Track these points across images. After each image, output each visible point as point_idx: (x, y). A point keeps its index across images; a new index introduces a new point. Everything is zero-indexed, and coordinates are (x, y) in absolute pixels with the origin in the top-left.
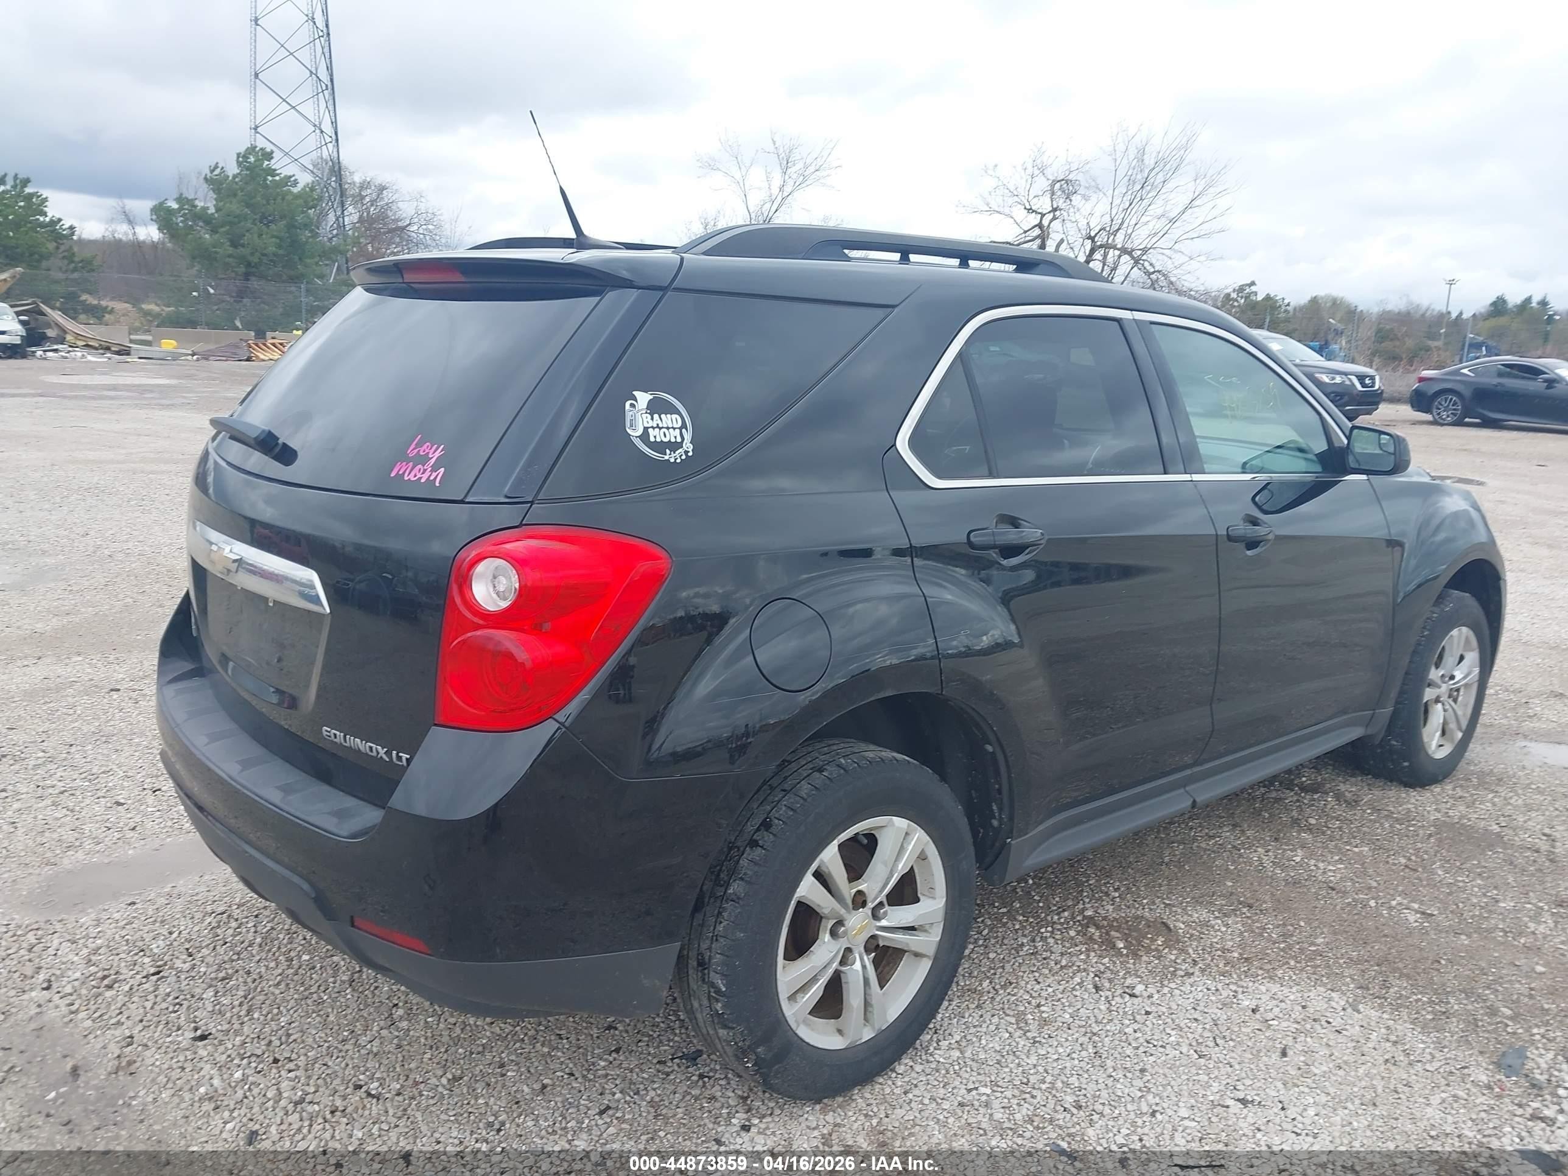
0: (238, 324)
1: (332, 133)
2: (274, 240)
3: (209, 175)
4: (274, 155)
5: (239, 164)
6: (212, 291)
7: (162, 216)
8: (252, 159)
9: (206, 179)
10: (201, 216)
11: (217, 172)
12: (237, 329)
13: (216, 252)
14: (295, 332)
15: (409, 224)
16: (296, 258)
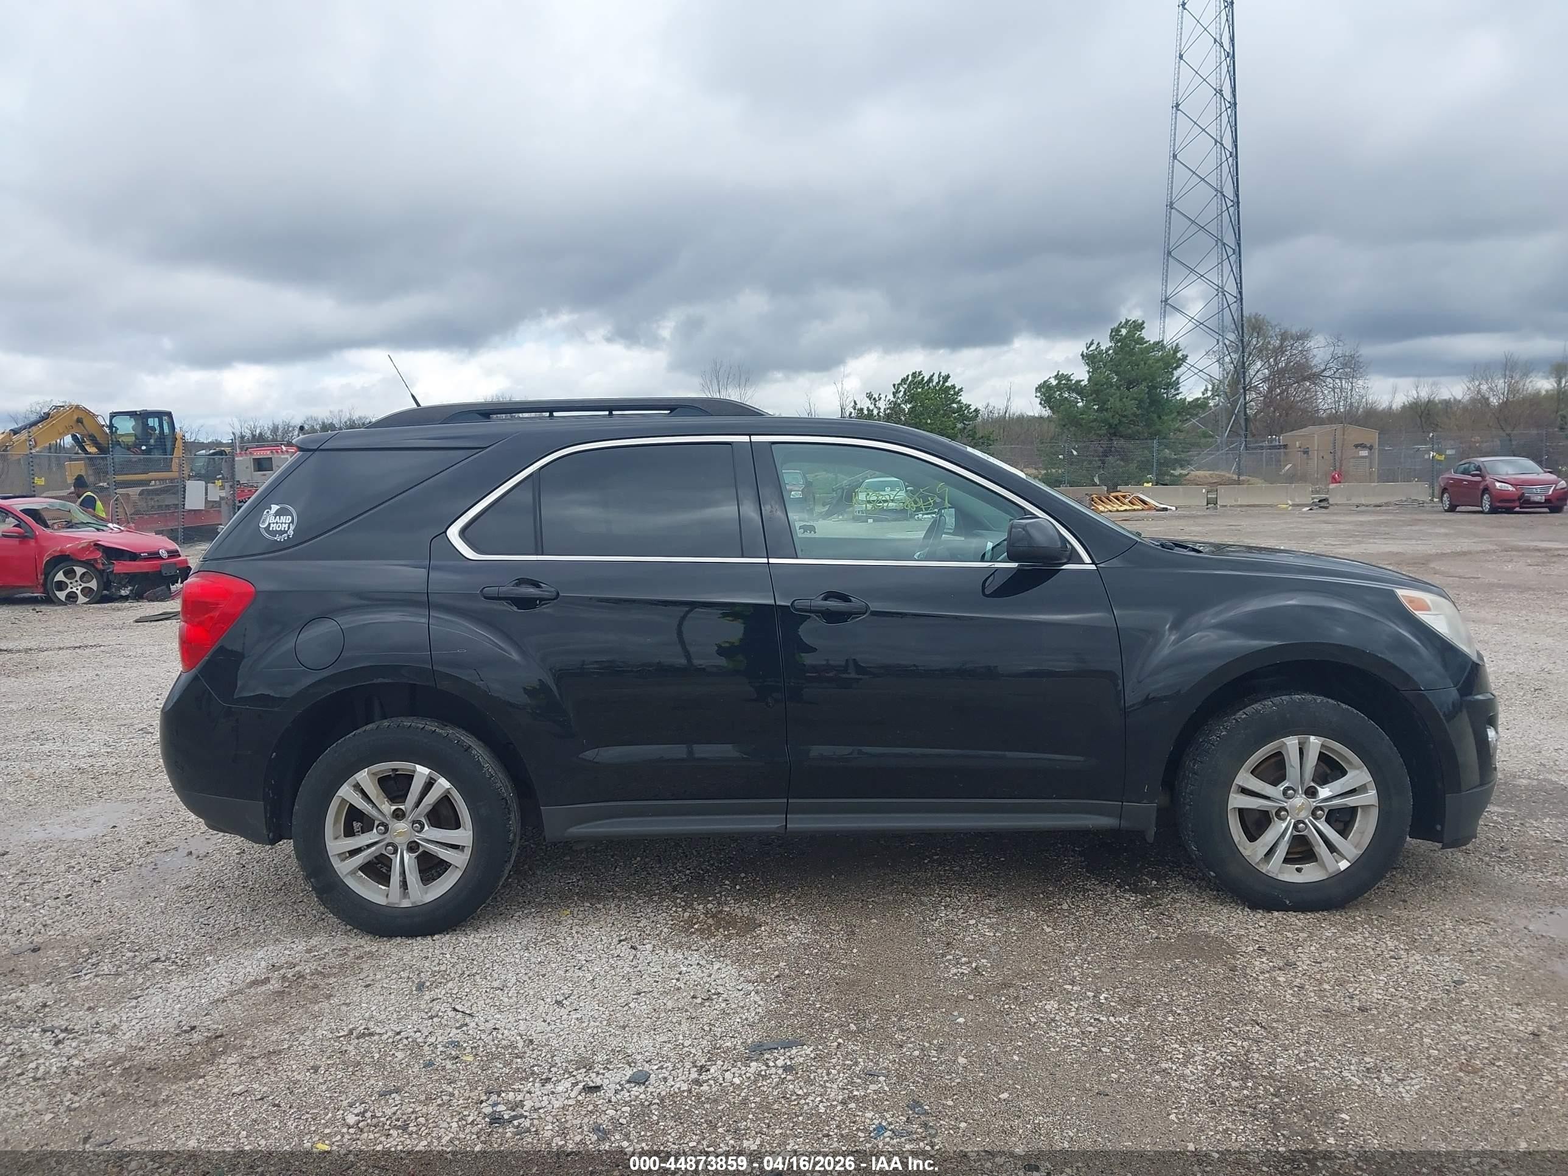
0: (1096, 480)
1: (1235, 292)
2: (1133, 402)
3: (1085, 351)
4: (1145, 325)
5: (1112, 338)
6: (1075, 453)
7: (1046, 392)
8: (1124, 332)
9: (1082, 355)
10: (1076, 388)
11: (1093, 347)
12: (1095, 485)
13: (1083, 419)
14: (1145, 484)
15: (1325, 370)
16: (1155, 416)
